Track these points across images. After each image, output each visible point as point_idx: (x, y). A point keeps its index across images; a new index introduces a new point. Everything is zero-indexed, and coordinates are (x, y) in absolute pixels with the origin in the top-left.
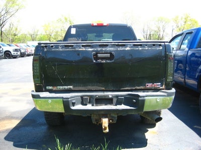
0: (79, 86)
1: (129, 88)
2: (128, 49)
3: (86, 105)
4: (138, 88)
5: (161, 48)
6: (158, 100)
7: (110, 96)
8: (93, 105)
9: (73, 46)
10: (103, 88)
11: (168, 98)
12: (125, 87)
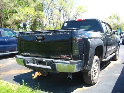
0: (32, 54)
1: (53, 57)
2: (51, 34)
3: (35, 64)
4: (57, 57)
5: (69, 33)
6: (64, 66)
7: (44, 61)
8: (38, 65)
9: (29, 33)
10: (41, 56)
11: (71, 65)
12: (51, 56)
